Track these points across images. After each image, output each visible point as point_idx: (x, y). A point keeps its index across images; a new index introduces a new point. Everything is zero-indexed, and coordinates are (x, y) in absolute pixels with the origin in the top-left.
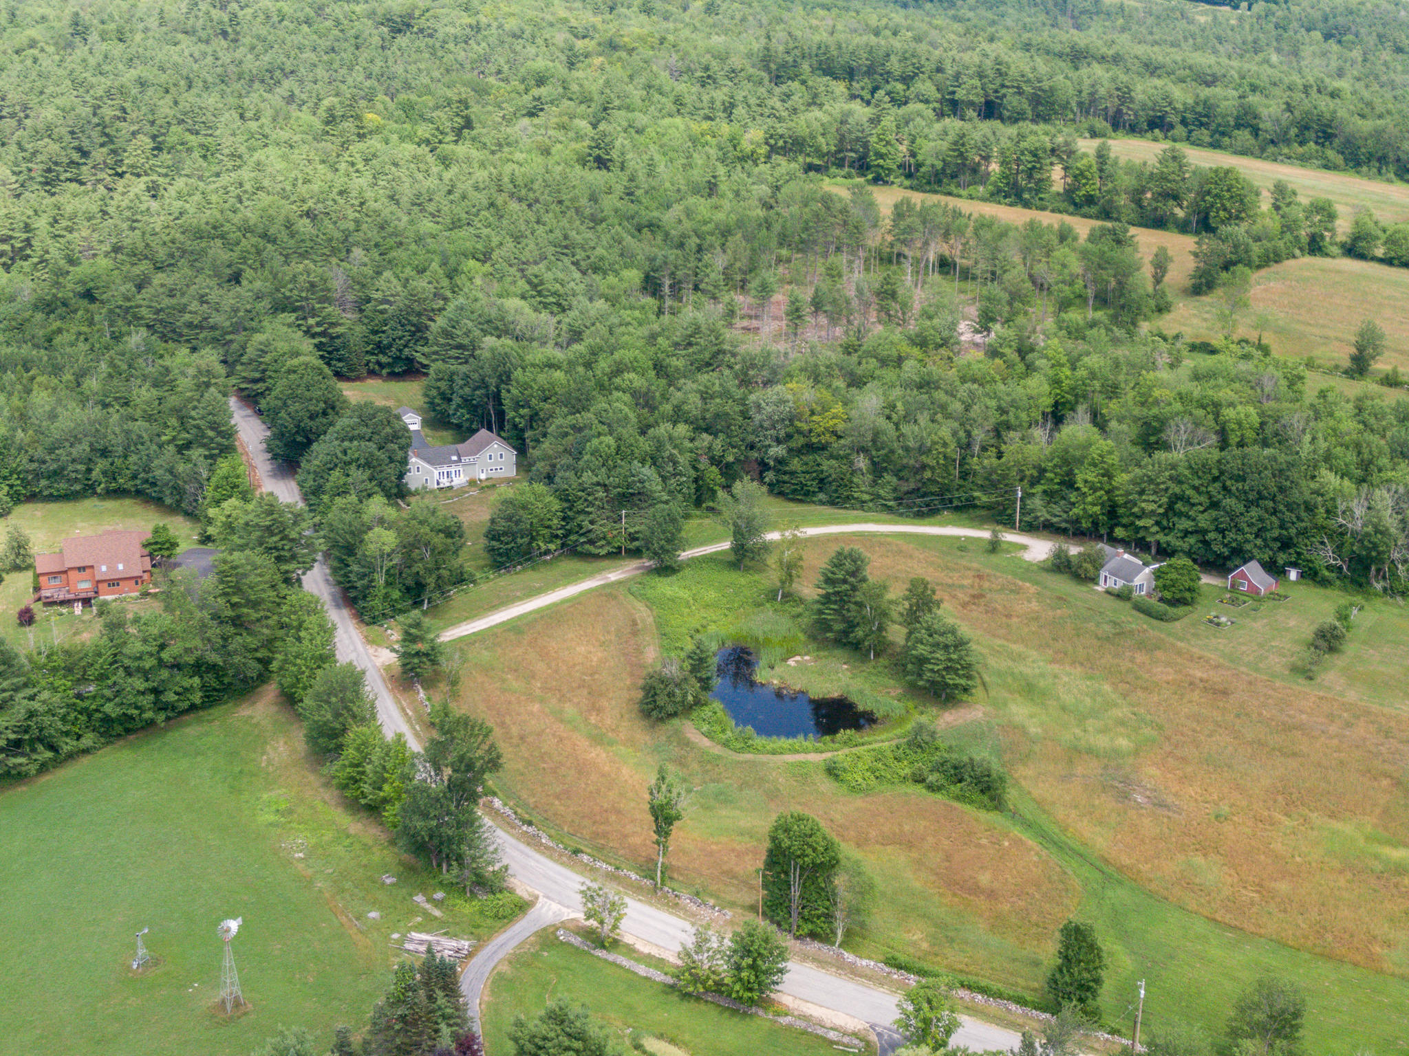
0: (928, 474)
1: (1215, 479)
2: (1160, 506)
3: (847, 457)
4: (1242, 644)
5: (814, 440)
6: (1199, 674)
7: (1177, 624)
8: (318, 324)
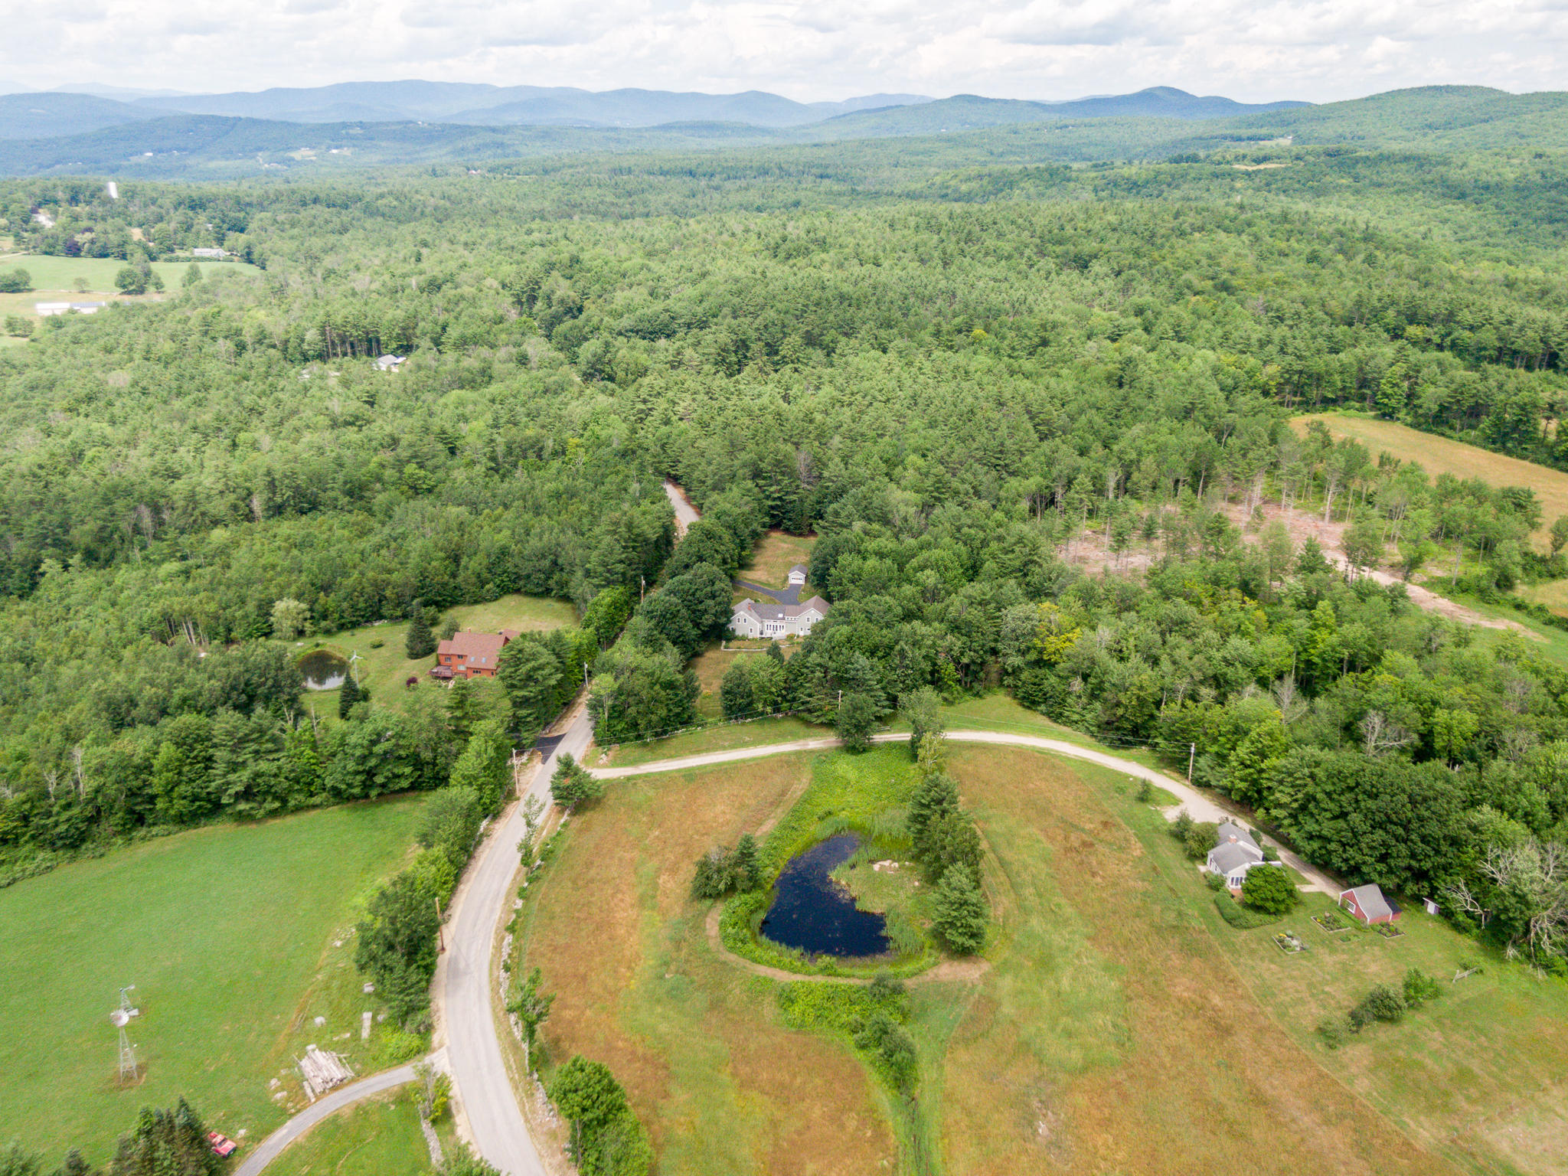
0: (1120, 712)
1: (1351, 789)
2: (1296, 800)
3: (1067, 678)
4: (1293, 978)
5: (1045, 657)
6: (1216, 1000)
7: (1245, 933)
8: (779, 491)
